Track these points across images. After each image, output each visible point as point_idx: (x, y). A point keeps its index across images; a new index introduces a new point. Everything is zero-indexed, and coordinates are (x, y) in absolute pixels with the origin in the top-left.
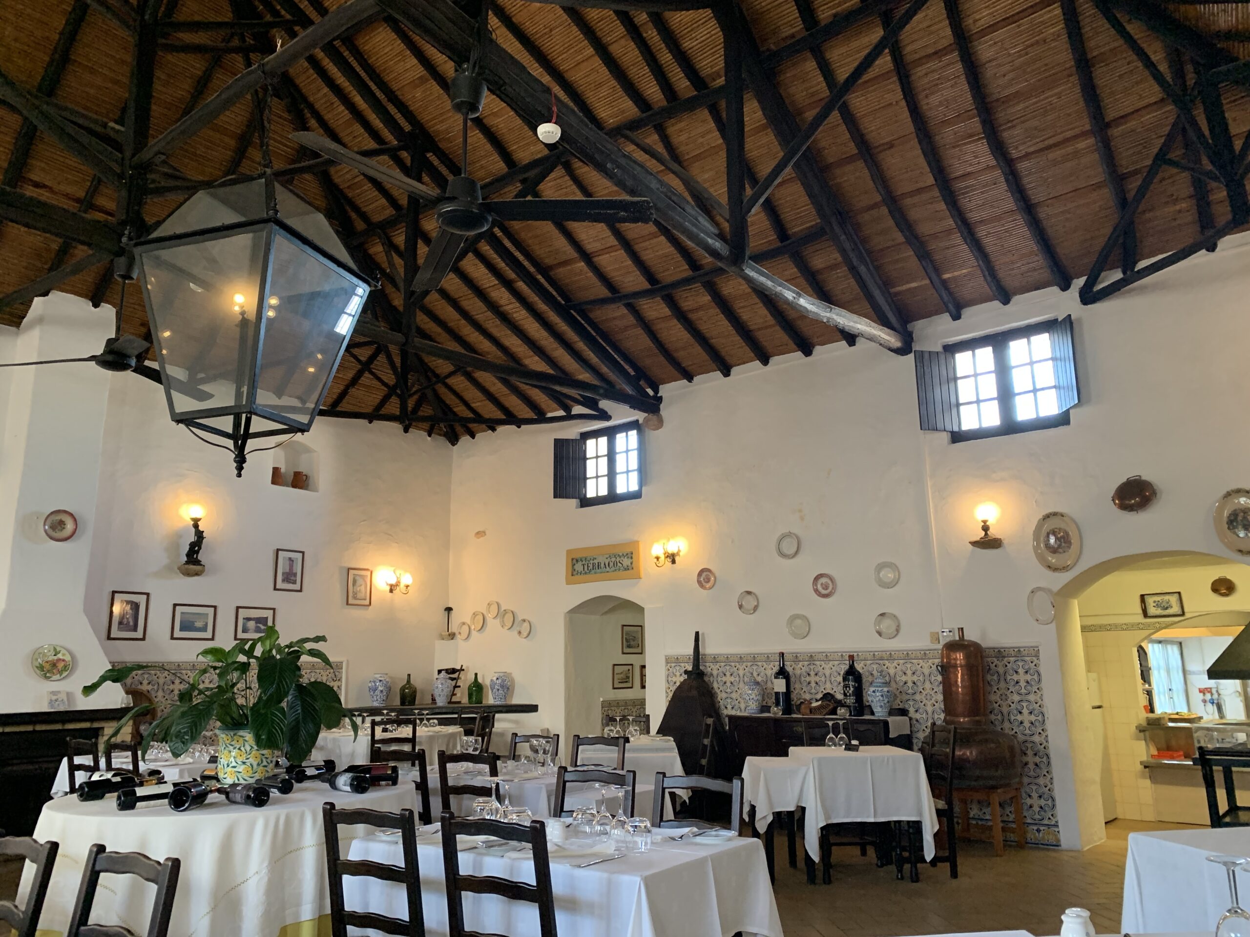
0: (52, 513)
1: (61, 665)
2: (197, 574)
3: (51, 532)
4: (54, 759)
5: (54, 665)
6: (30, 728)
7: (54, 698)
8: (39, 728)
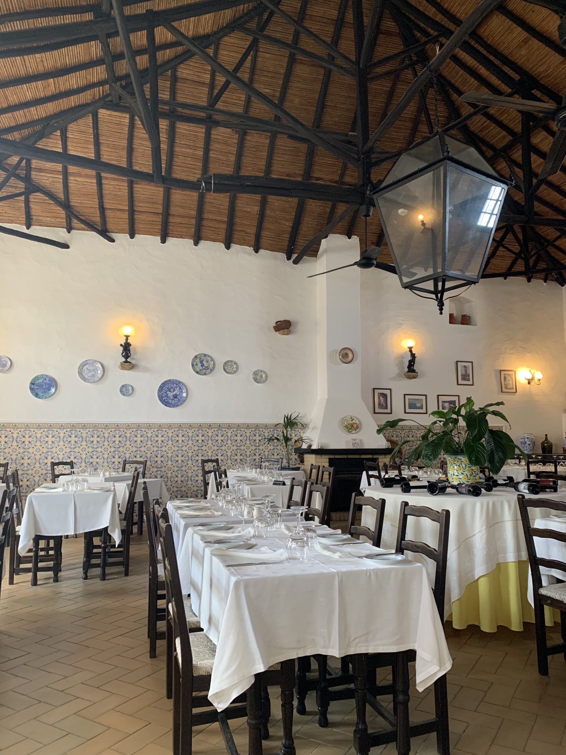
0: (342, 349)
1: (355, 426)
2: (414, 378)
3: (342, 359)
4: (358, 473)
5: (352, 426)
6: (345, 457)
7: (354, 442)
8: (350, 457)
